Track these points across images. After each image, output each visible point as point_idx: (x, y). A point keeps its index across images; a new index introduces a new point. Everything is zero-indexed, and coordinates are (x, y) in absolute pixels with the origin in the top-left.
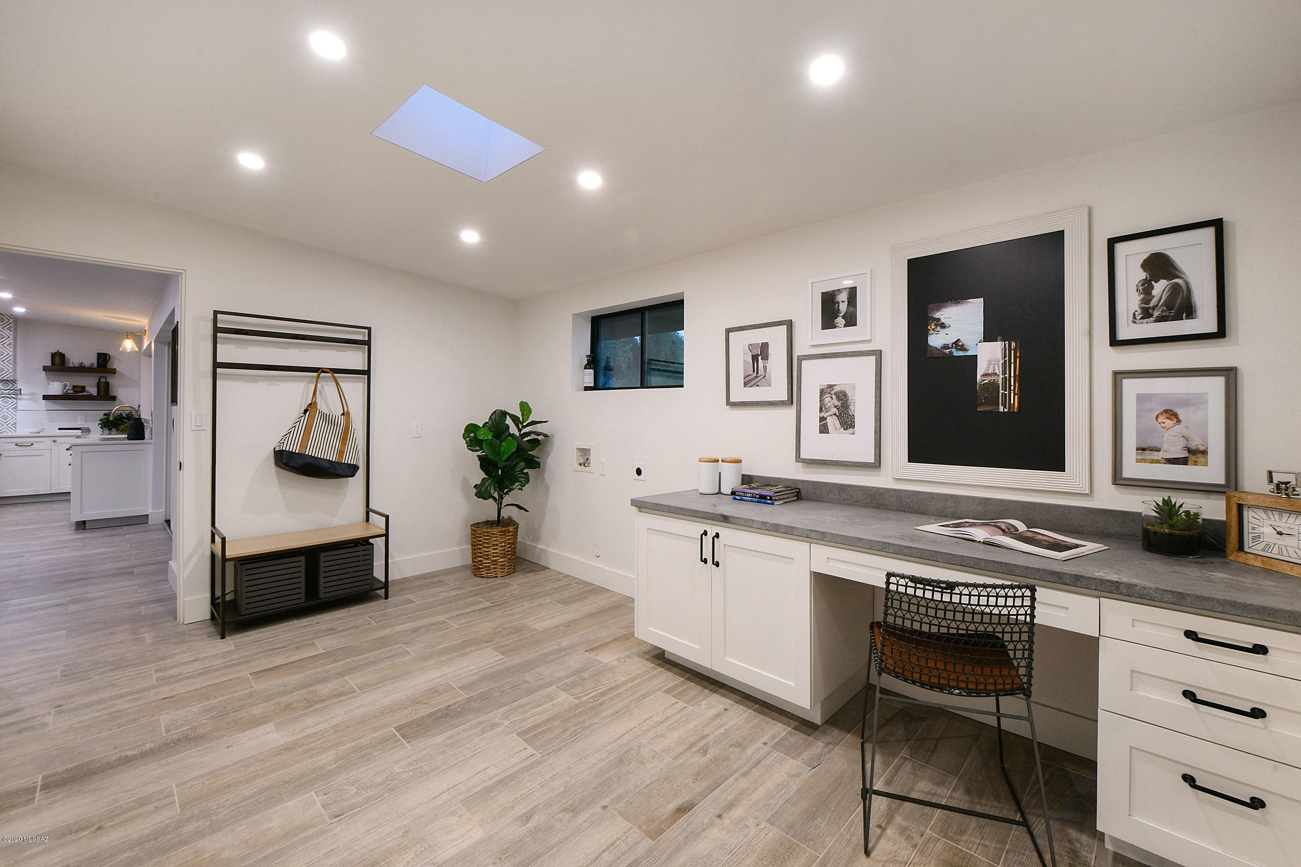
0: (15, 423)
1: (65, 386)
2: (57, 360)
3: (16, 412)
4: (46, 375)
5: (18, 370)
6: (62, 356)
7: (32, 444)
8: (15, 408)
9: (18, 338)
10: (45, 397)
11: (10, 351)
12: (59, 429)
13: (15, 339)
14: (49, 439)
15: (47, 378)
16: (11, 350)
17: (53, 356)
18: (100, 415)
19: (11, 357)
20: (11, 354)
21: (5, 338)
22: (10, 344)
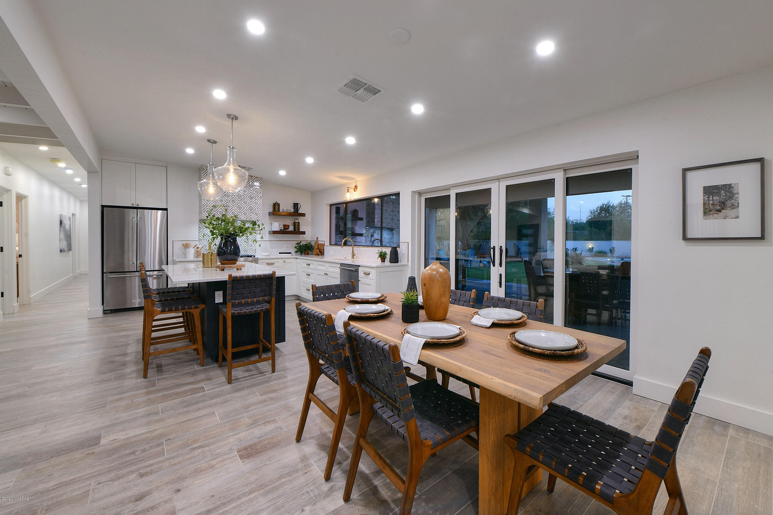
20: (261, 203)
21: (259, 193)
22: (261, 197)
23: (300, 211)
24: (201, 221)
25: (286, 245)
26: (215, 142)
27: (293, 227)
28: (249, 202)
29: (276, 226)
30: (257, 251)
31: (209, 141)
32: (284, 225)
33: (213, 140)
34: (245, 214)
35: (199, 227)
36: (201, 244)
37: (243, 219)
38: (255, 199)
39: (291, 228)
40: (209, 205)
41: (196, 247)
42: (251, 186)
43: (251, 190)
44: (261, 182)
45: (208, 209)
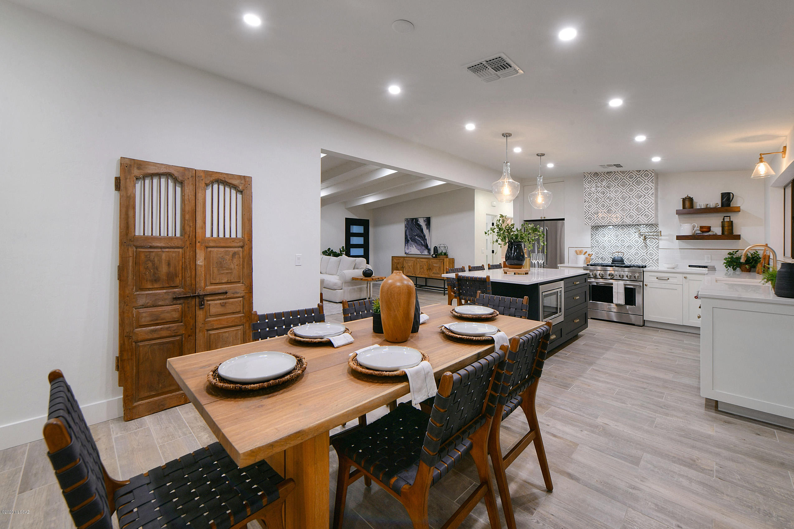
0: (658, 260)
1: (694, 227)
2: (687, 204)
3: (658, 250)
4: (679, 218)
5: (659, 215)
6: (691, 200)
7: (668, 279)
8: (658, 247)
9: (659, 190)
10: (679, 238)
12: (690, 266)
13: (656, 189)
14: (681, 275)
15: (680, 220)
16: (653, 199)
17: (684, 200)
18: (725, 254)
19: (653, 205)
20: (653, 202)
21: (649, 190)
22: (653, 194)
23: (733, 204)
24: (593, 228)
25: (710, 256)
26: (543, 155)
27: (721, 228)
28: (637, 202)
29: (687, 229)
30: (659, 262)
31: (538, 155)
32: (701, 227)
33: (541, 154)
34: (631, 217)
35: (592, 234)
36: (594, 251)
37: (628, 223)
38: (645, 197)
39: (717, 230)
40: (591, 211)
41: (587, 254)
42: (638, 183)
43: (639, 187)
44: (653, 174)
45: (590, 216)
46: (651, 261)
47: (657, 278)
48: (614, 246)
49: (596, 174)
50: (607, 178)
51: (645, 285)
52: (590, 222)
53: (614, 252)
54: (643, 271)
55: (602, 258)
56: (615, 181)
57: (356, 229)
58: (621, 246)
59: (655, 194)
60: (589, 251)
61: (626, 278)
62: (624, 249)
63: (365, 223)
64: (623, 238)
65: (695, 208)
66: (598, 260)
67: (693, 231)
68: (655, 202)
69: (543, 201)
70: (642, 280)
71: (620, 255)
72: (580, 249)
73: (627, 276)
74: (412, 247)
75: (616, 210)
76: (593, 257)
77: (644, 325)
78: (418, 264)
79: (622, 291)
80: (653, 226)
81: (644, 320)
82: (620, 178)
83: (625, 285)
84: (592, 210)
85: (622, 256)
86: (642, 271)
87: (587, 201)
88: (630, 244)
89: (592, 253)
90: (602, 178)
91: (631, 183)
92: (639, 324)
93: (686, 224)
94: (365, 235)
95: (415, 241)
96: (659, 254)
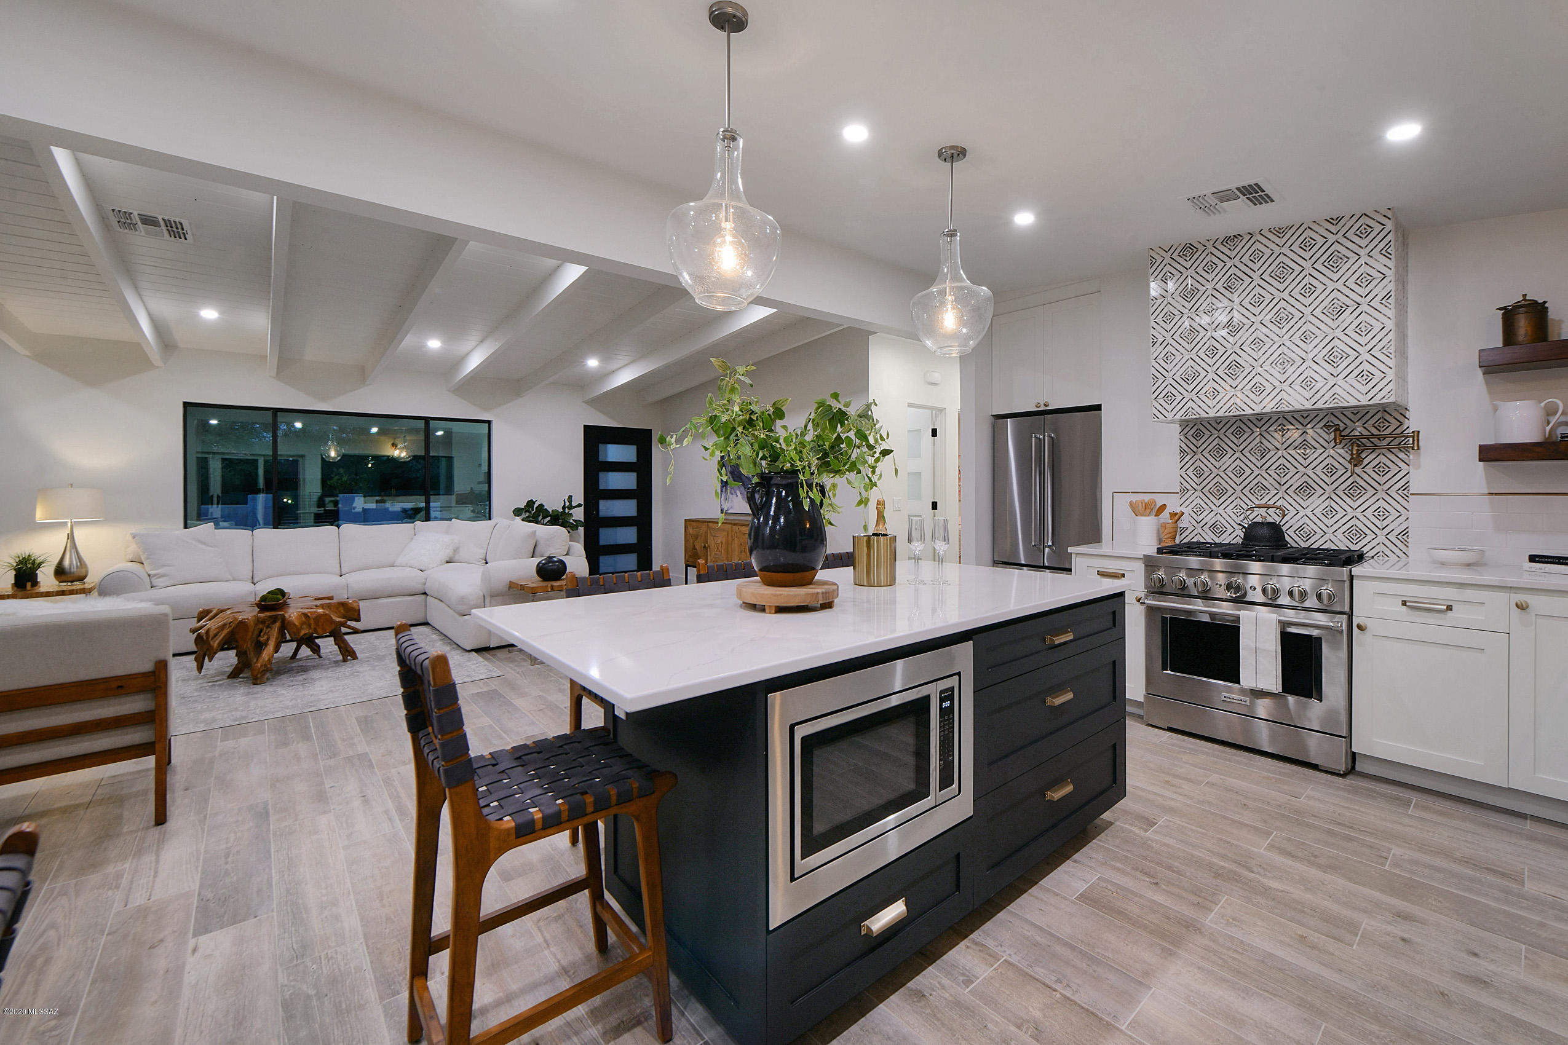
0: (1405, 532)
1: (1550, 411)
2: (1523, 326)
3: (1406, 498)
4: (1487, 383)
5: (1411, 377)
6: (1537, 311)
7: (1449, 608)
8: (1405, 487)
9: (1411, 287)
10: (1489, 454)
11: (1387, 317)
12: (1533, 559)
13: (1402, 282)
14: (1503, 596)
15: (1490, 393)
16: (1390, 313)
17: (1509, 315)
19: (1391, 336)
20: (1390, 324)
21: (1374, 283)
22: (1388, 296)
26: (960, 152)
28: (1329, 331)
29: (1520, 420)
30: (1411, 541)
31: (941, 155)
33: (951, 149)
36: (1188, 502)
38: (1358, 312)
40: (1171, 374)
41: (1165, 516)
42: (1333, 262)
43: (1335, 277)
44: (1389, 225)
45: (1170, 388)
46: (1381, 538)
47: (1404, 603)
48: (1251, 486)
49: (1189, 249)
50: (1226, 259)
51: (1359, 627)
52: (1169, 408)
53: (1251, 505)
54: (1352, 578)
55: (1214, 526)
56: (1250, 264)
57: (615, 453)
58: (1277, 486)
59: (1396, 300)
60: (1174, 504)
61: (1284, 600)
62: (1286, 497)
63: (641, 439)
64: (1282, 461)
65: (1553, 337)
66: (1200, 531)
67: (1548, 428)
68: (1397, 325)
69: (961, 322)
70: (1347, 609)
71: (1273, 517)
72: (1147, 498)
73: (1291, 594)
74: (734, 496)
75: (1254, 363)
76: (1184, 522)
77: (1353, 767)
78: (736, 540)
79: (1272, 645)
80: (1387, 417)
81: (1354, 754)
82: (1268, 252)
83: (1284, 624)
84: (1176, 370)
85: (1278, 519)
86: (1346, 577)
87: (1161, 339)
88: (1306, 478)
89: (1183, 509)
90: (1208, 259)
91: (1307, 265)
92: (1334, 766)
93: (1518, 403)
94: (643, 467)
95: (741, 479)
96: (1411, 514)
